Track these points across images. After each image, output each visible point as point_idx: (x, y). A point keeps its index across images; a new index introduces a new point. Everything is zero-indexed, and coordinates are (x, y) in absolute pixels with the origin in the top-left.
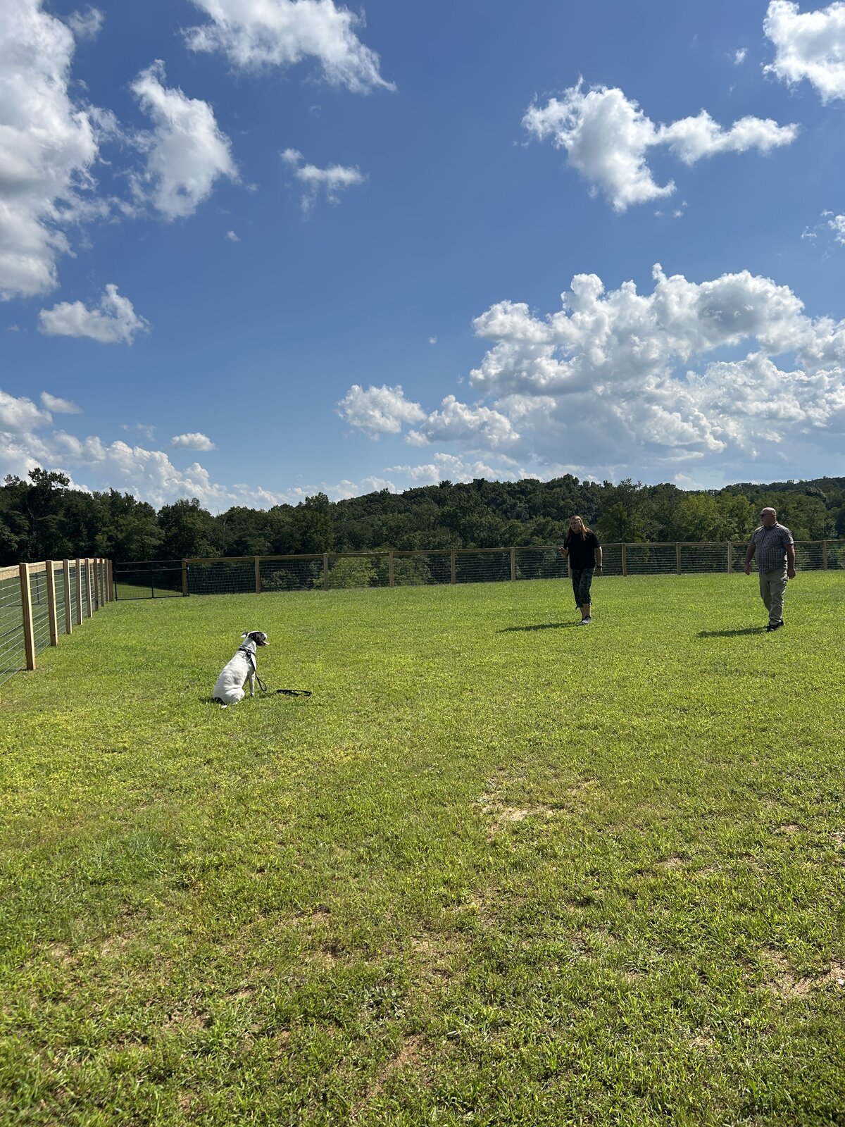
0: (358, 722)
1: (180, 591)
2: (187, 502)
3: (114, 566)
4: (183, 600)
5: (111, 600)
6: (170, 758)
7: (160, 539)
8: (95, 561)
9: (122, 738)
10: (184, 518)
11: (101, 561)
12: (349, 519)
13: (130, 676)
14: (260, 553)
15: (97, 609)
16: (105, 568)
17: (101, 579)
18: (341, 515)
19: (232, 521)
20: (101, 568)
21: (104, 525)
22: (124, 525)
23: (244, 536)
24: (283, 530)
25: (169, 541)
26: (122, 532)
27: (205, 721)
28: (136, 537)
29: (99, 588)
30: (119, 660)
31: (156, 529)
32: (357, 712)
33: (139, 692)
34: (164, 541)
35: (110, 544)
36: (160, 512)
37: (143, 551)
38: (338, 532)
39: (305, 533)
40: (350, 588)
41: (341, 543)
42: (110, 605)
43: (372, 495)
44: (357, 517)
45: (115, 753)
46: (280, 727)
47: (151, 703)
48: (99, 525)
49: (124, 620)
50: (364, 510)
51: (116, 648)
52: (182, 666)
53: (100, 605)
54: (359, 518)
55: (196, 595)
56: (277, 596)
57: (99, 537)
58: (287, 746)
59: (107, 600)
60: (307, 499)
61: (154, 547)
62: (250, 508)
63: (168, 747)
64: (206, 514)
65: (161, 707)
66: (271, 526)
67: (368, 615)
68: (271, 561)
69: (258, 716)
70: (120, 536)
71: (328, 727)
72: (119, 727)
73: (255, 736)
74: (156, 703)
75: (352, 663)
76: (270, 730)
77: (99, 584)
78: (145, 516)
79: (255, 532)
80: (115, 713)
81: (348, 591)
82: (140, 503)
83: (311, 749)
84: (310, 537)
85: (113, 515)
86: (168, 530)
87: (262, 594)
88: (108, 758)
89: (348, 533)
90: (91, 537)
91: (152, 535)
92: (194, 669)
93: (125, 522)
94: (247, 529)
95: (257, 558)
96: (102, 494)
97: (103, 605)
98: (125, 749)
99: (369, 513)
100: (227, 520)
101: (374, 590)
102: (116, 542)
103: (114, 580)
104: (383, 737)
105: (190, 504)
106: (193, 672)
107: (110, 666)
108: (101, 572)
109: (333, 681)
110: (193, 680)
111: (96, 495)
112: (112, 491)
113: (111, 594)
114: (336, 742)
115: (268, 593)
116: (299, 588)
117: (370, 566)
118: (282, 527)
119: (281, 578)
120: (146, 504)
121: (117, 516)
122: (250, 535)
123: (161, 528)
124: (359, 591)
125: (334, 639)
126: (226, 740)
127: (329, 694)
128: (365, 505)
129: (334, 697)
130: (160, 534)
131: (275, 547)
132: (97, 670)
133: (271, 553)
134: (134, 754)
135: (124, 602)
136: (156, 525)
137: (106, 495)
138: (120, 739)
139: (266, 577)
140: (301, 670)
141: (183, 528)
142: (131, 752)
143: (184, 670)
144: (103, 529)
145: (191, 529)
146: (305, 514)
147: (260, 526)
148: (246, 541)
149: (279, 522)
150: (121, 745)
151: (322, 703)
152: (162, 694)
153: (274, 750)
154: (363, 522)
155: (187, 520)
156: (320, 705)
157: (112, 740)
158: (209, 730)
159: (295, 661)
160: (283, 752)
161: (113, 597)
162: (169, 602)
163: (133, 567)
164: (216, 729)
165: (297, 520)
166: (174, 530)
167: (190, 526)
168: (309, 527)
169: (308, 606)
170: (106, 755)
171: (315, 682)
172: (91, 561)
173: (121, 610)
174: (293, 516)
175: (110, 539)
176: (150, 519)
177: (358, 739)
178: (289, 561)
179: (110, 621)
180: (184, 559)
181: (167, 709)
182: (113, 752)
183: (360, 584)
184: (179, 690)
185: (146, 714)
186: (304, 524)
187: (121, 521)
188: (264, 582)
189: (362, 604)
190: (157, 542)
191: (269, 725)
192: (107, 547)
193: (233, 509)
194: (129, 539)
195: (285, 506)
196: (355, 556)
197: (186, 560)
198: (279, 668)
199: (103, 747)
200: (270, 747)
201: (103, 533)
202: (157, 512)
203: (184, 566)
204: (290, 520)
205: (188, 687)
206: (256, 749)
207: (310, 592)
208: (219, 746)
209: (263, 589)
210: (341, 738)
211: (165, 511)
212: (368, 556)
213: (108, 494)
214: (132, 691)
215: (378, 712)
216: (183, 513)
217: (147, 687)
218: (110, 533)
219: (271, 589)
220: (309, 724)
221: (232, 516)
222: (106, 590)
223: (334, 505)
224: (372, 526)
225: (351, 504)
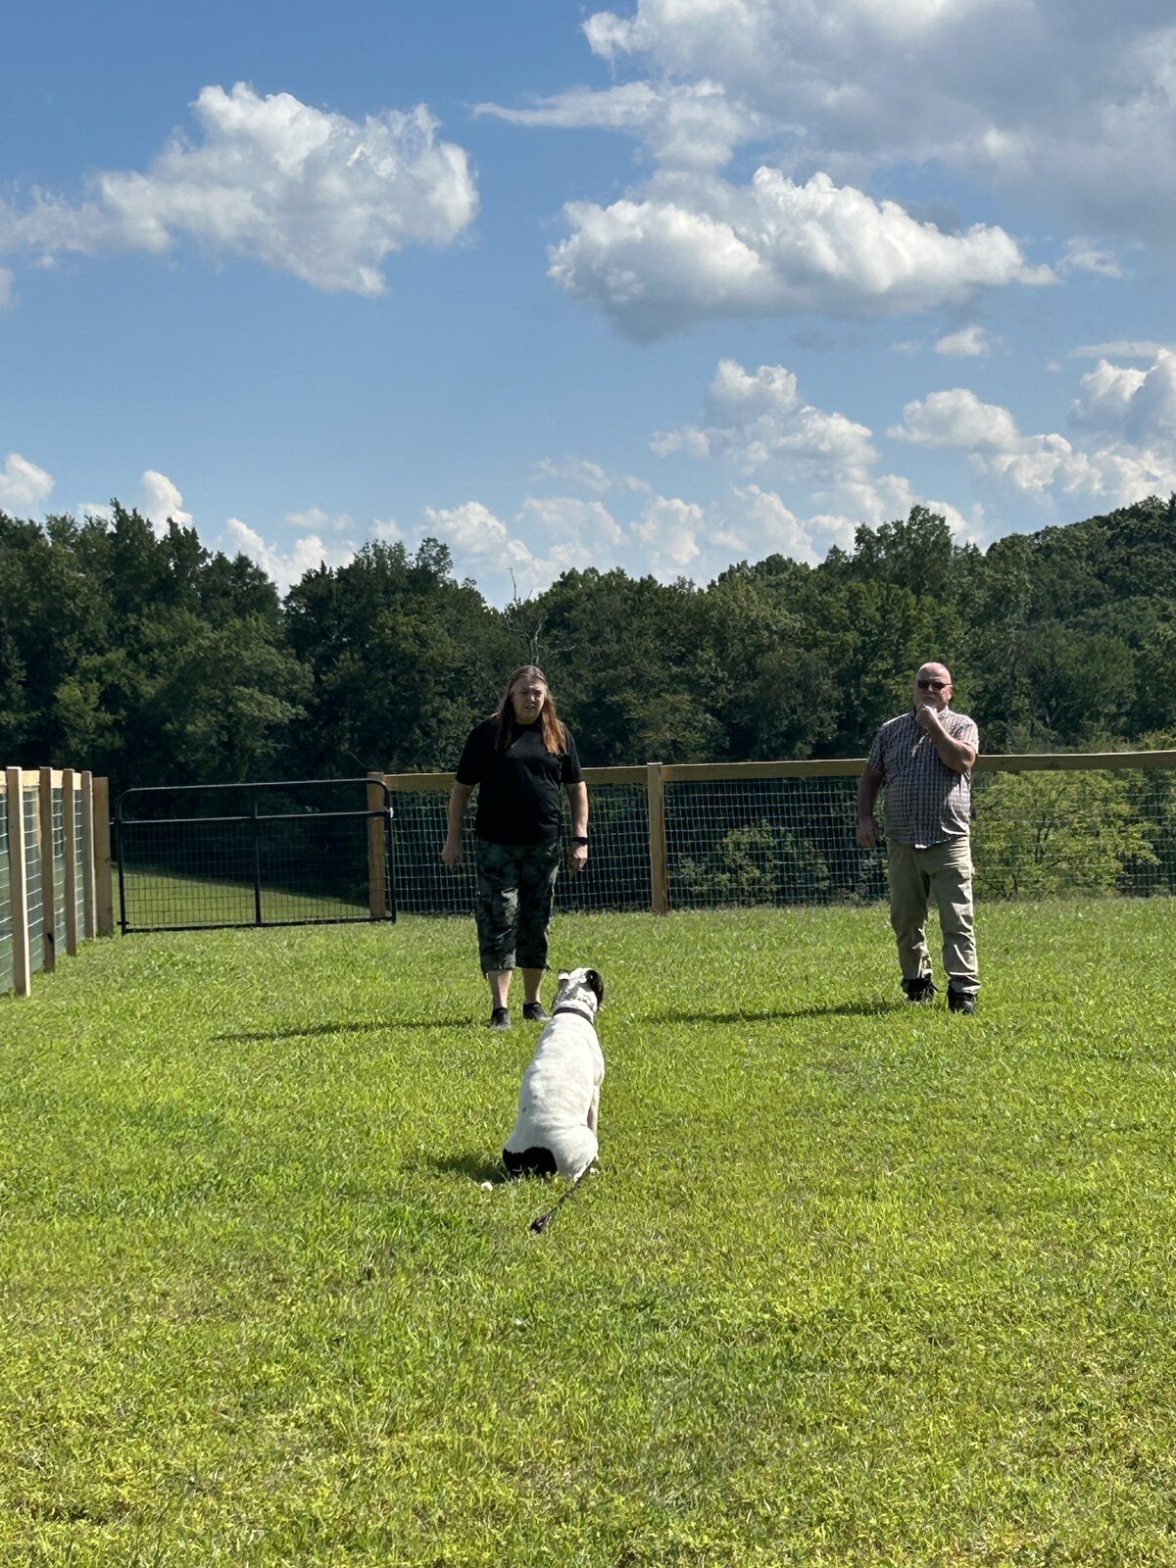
0: (1044, 1450)
1: (362, 899)
2: (399, 551)
3: (119, 800)
4: (373, 937)
5: (105, 931)
6: (287, 1554)
7: (293, 699)
8: (45, 780)
9: (111, 1466)
10: (385, 617)
11: (67, 781)
12: (1034, 615)
13: (154, 1225)
14: (675, 752)
15: (49, 964)
16: (83, 807)
17: (66, 848)
18: (1001, 601)
19: (565, 625)
20: (66, 808)
21: (90, 645)
22: (161, 645)
23: (614, 686)
24: (768, 661)
25: (328, 707)
26: (153, 670)
27: (426, 1413)
28: (203, 691)
29: (58, 884)
30: (118, 1161)
31: (280, 662)
32: (1040, 1407)
33: (183, 1286)
34: (308, 706)
35: (108, 718)
36: (295, 593)
37: (229, 745)
38: (990, 669)
39: (857, 671)
40: (1038, 896)
41: (1001, 716)
42: (101, 950)
43: (1135, 511)
44: (1064, 607)
45: (82, 1523)
46: (722, 1449)
47: (226, 1333)
48: (69, 644)
49: (146, 1009)
50: (1100, 576)
51: (108, 1115)
52: (352, 1192)
53: (60, 950)
54: (1079, 609)
55: (419, 920)
56: (729, 923)
57: (68, 692)
58: (745, 1531)
59: (88, 932)
60: (862, 535)
61: (273, 730)
62: (634, 575)
63: (280, 1508)
64: (468, 599)
65: (261, 1350)
66: (721, 644)
67: (1102, 1007)
68: (717, 785)
69: (635, 1402)
70: (149, 689)
71: (918, 1462)
72: (104, 1423)
73: (619, 1485)
74: (247, 1330)
75: (1025, 1205)
76: (682, 1461)
77: (58, 869)
78: (241, 612)
79: (654, 671)
80: (89, 1367)
81: (1020, 909)
82: (221, 558)
83: (841, 1552)
84: (877, 689)
85: (122, 605)
86: (325, 662)
87: (677, 916)
88: (54, 1542)
89: (1032, 675)
90: (41, 687)
91: (265, 681)
92: (396, 1204)
93: (166, 634)
94: (625, 658)
95: (657, 774)
96: (81, 523)
97: (71, 950)
98: (120, 1508)
99: (1123, 590)
100: (550, 624)
101: (1135, 907)
102: (132, 711)
103: (114, 856)
104: (1147, 1517)
105: (411, 561)
106: (393, 1215)
107: (83, 1186)
108: (66, 821)
109: (946, 1274)
110: (391, 1247)
111: (60, 528)
112: (120, 512)
113: (105, 910)
114: (948, 1529)
115: (696, 914)
116: (824, 898)
117: (1125, 809)
118: (761, 649)
119: (757, 855)
120: (243, 562)
121: (138, 610)
122: (638, 682)
123: (299, 657)
124: (1071, 911)
125: (957, 1106)
126: (505, 1493)
127: (924, 1328)
128: (1106, 556)
129: (947, 1341)
130: (295, 679)
131: (733, 730)
132: (34, 1197)
133: (720, 753)
134: (152, 1529)
135: (151, 938)
136: (279, 646)
137: (95, 528)
138: (101, 1470)
139: (697, 852)
140: (817, 1225)
141: (386, 657)
142: (140, 1522)
143: (360, 1208)
144: (88, 661)
145: (411, 661)
146: (854, 596)
147: (678, 648)
148: (623, 707)
149: (753, 627)
150: (104, 1491)
151: (895, 1363)
152: (272, 1297)
153: (694, 1543)
154: (1094, 628)
155: (397, 623)
156: (887, 1370)
157: (73, 1472)
158: (441, 1447)
159: (792, 1187)
160: (728, 1553)
161: (112, 922)
162: (317, 941)
163: (193, 803)
164: (470, 1446)
165: (825, 622)
166: (348, 663)
167: (408, 646)
168: (868, 651)
169: (855, 966)
170: (48, 1527)
171: (871, 1275)
172: (29, 779)
173: (138, 968)
174: (803, 606)
175: (111, 698)
176: (257, 622)
177: (1040, 1521)
178: (794, 784)
179: (93, 1012)
180: (374, 775)
181: (285, 1359)
182: (73, 1518)
183: (1078, 882)
184: (335, 1285)
185: (205, 1374)
186: (852, 637)
187: (150, 630)
188: (690, 869)
189: (1077, 965)
190: (280, 711)
191: (678, 1441)
192: (101, 729)
193: (569, 580)
194: (179, 696)
195: (775, 565)
196: (1053, 764)
197: (385, 779)
198: (726, 1215)
199: (38, 1496)
200: (678, 1531)
201: (85, 677)
202: (283, 592)
203: (376, 801)
204: (794, 622)
205: (369, 1274)
206: (620, 1533)
207: (868, 912)
208: (477, 1514)
209: (682, 897)
210: (971, 1511)
211: (316, 588)
212: (1115, 765)
213: (102, 525)
214: (159, 1284)
215: (1131, 1413)
216: (380, 598)
217: (216, 1271)
218: (108, 678)
219: (709, 899)
220: (841, 1447)
221: (568, 605)
222: (87, 894)
223: (972, 555)
224: (1133, 642)
225: (1046, 551)
